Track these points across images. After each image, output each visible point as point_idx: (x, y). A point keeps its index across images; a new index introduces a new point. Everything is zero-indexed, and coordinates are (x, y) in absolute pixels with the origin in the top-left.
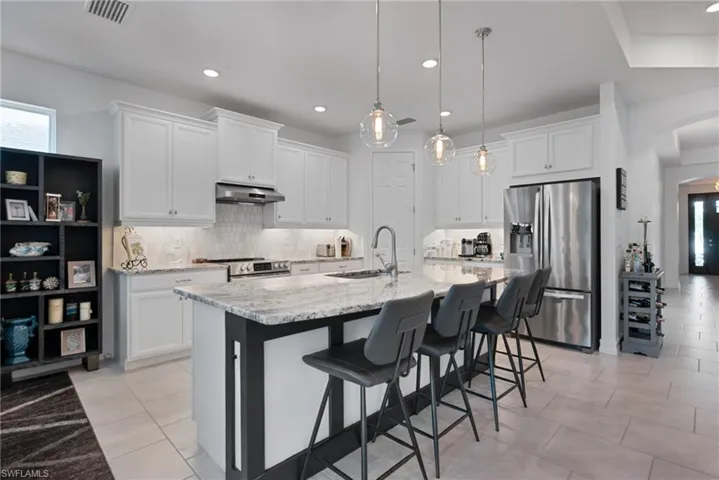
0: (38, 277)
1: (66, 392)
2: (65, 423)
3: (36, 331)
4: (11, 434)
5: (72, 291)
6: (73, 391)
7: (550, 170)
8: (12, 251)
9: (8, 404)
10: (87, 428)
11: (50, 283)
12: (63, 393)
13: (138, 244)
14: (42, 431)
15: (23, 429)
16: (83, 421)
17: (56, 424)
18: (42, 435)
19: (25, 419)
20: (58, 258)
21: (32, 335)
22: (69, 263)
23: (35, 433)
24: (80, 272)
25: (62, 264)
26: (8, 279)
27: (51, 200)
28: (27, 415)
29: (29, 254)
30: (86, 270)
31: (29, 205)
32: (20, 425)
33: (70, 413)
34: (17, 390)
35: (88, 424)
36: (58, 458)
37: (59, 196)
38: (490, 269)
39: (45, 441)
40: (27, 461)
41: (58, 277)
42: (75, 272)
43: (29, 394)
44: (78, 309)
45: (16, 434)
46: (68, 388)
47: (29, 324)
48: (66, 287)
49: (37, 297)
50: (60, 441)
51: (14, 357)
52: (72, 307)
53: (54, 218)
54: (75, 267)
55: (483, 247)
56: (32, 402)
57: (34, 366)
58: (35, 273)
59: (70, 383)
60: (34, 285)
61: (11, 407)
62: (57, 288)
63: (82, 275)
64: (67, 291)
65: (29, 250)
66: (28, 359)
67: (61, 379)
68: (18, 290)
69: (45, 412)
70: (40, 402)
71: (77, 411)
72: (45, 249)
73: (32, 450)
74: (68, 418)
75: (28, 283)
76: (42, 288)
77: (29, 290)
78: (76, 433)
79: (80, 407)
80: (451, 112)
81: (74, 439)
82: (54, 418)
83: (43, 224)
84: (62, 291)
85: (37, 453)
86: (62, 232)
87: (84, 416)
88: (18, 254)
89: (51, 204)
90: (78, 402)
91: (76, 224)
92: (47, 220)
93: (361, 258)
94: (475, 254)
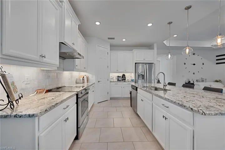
13: (13, 83)
55: (124, 78)
80: (126, 39)
93: (94, 83)
94: (122, 80)
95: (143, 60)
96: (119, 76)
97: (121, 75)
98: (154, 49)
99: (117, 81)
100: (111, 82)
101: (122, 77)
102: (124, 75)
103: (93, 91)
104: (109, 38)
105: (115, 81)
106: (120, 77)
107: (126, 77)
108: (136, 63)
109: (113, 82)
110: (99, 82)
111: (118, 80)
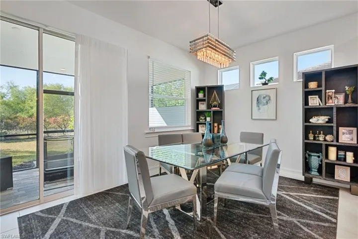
0: (323, 134)
1: (333, 200)
2: (324, 215)
3: (321, 161)
4: (300, 205)
5: (340, 144)
6: (337, 201)
8: (311, 120)
9: (306, 191)
10: (334, 226)
11: (329, 138)
12: (331, 199)
14: (312, 212)
15: (305, 206)
16: (334, 220)
17: (320, 213)
18: (311, 214)
19: (308, 202)
20: (332, 125)
21: (320, 163)
22: (340, 128)
23: (309, 211)
24: (347, 134)
25: (335, 128)
26: (310, 133)
27: (329, 94)
28: (309, 201)
29: (318, 122)
30: (351, 133)
31: (319, 97)
32: (305, 203)
33: (329, 212)
34: (312, 186)
35: (336, 224)
36: (312, 231)
37: (334, 91)
39: (311, 218)
40: (299, 221)
41: (333, 135)
42: (344, 134)
43: (316, 191)
44: (345, 155)
45: (301, 206)
46: (335, 198)
47: (319, 157)
48: (337, 141)
49: (321, 144)
50: (317, 223)
51: (312, 171)
52: (341, 153)
53: (331, 103)
54: (343, 131)
56: (315, 196)
57: (320, 179)
58: (322, 132)
59: (338, 196)
60: (321, 138)
61: (306, 193)
62: (333, 141)
63: (348, 136)
64: (338, 144)
65: (318, 120)
66: (318, 174)
67: (334, 191)
68: (314, 139)
69: (318, 204)
70: (318, 198)
71: (334, 213)
72: (327, 120)
73: (303, 218)
74: (327, 213)
75: (318, 137)
76: (325, 140)
77: (319, 140)
78: (327, 225)
79: (336, 211)
81: (324, 226)
82: (320, 209)
83: (326, 107)
84: (335, 143)
85: (304, 221)
86: (335, 110)
87: (336, 218)
88: (314, 122)
89: (329, 96)
90: (337, 208)
91: (344, 106)
92: (327, 104)
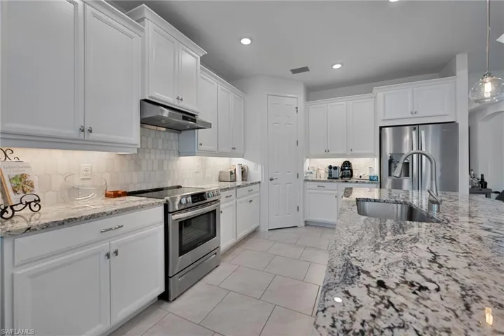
7: (415, 115)
13: (23, 177)
38: (351, 188)
55: (347, 171)
80: (342, 64)
93: (259, 182)
94: (341, 177)
95: (411, 116)
96: (333, 165)
97: (338, 162)
98: (455, 75)
99: (327, 179)
100: (308, 183)
101: (342, 170)
102: (347, 164)
103: (251, 201)
104: (294, 71)
105: (322, 179)
106: (336, 168)
107: (353, 168)
108: (381, 128)
109: (313, 181)
110: (271, 180)
111: (331, 177)
